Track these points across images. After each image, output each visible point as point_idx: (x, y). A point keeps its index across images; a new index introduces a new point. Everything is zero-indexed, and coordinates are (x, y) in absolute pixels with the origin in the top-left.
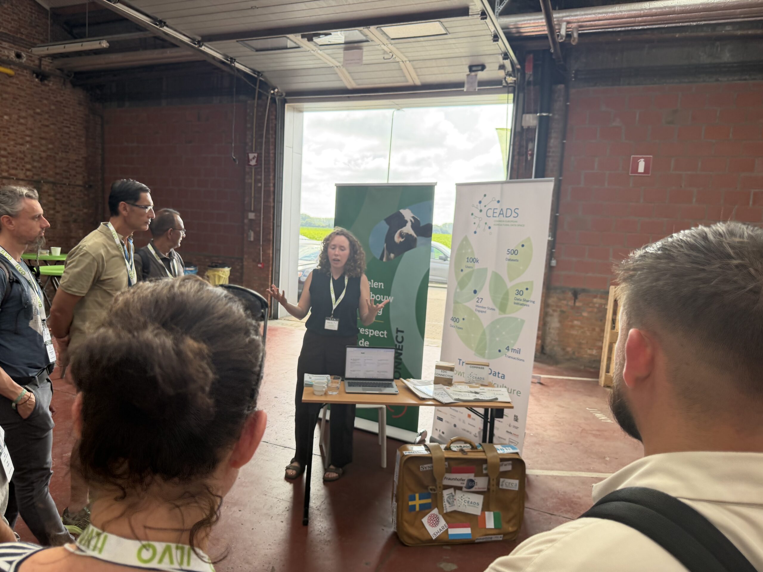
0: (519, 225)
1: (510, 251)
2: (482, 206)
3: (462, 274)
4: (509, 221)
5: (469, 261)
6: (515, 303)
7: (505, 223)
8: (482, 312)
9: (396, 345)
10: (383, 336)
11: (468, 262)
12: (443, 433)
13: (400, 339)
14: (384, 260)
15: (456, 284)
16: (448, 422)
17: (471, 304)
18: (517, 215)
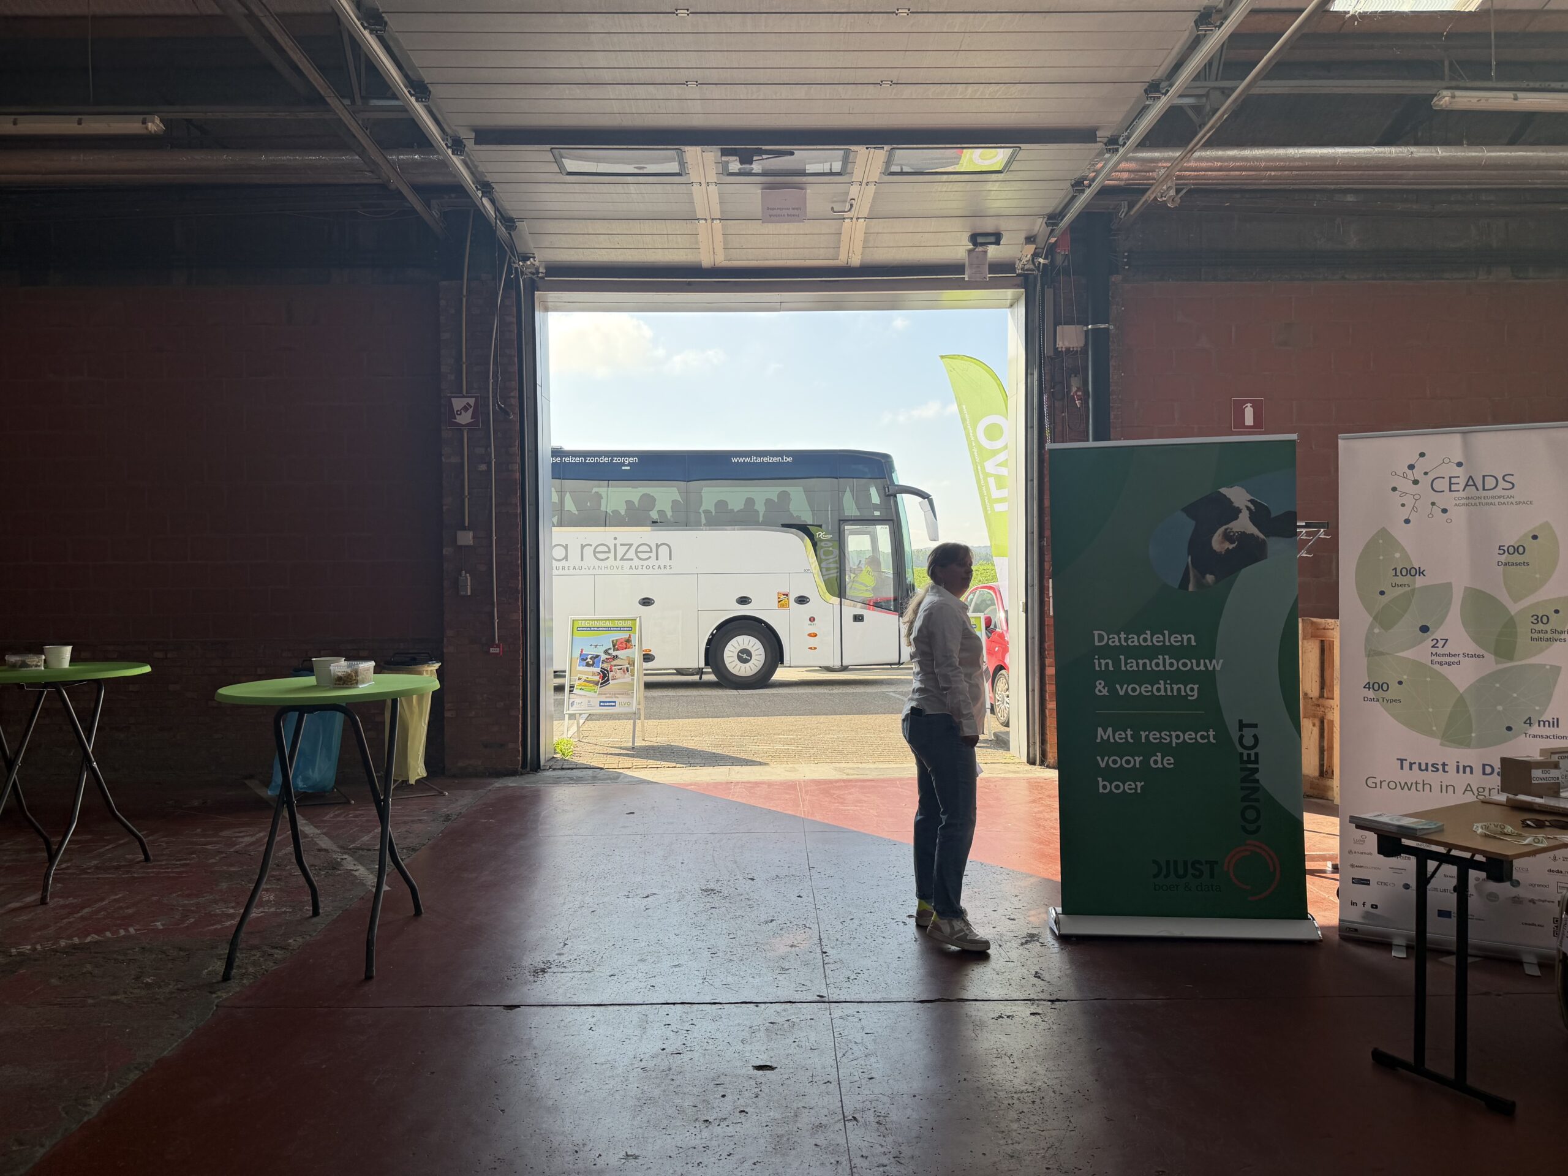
0: (1518, 503)
1: (1506, 549)
2: (1417, 474)
3: (1384, 599)
4: (1492, 497)
5: (1399, 573)
6: (1532, 639)
7: (1483, 501)
8: (1449, 664)
9: (1241, 754)
10: (1206, 741)
11: (1396, 575)
12: (1374, 907)
13: (1249, 741)
14: (1191, 588)
15: (1371, 619)
16: (1385, 884)
17: (1421, 653)
18: (1511, 485)
